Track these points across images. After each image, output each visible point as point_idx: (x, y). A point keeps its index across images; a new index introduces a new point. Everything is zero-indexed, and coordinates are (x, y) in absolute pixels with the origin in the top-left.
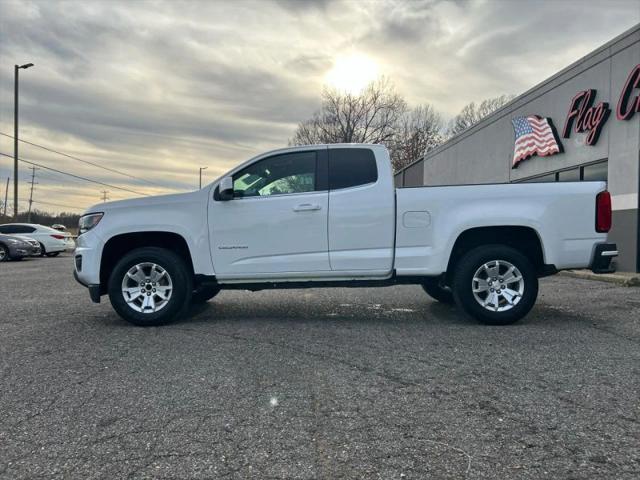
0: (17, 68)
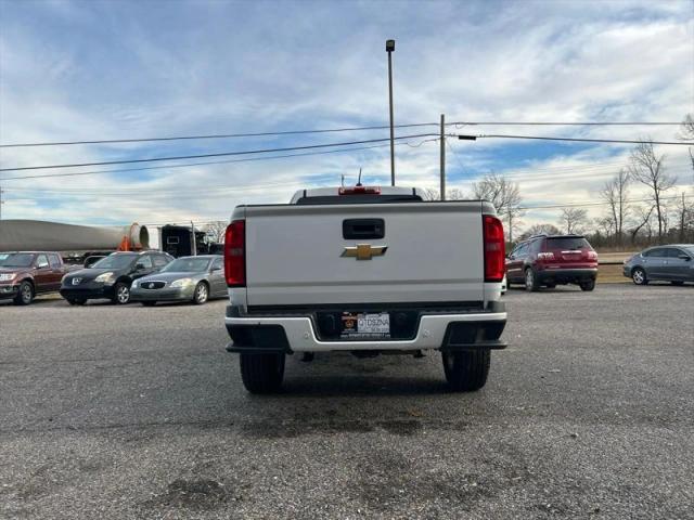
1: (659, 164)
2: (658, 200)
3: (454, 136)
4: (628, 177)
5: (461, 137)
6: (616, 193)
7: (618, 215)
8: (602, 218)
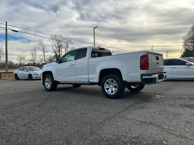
0: (94, 28)
1: (44, 46)
2: (44, 55)
3: (10, 29)
4: (36, 49)
5: (13, 30)
6: (34, 53)
7: (34, 59)
8: (30, 59)
